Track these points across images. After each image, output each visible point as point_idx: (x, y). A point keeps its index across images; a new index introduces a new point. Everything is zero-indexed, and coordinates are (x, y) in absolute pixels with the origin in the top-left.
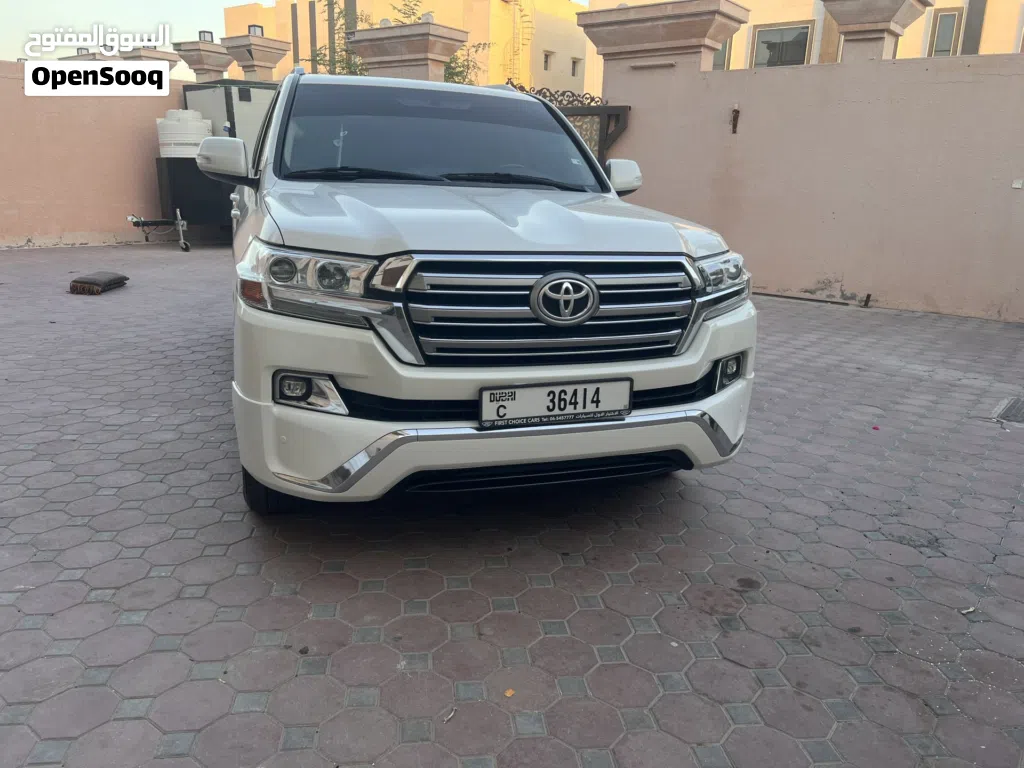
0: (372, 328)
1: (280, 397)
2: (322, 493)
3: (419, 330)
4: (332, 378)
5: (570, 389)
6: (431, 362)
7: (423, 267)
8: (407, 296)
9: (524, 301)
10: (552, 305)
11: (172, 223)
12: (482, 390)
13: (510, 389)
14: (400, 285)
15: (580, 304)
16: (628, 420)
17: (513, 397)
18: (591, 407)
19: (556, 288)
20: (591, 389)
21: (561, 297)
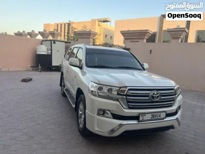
0: (118, 101)
1: (98, 114)
2: (106, 135)
3: (128, 102)
4: (109, 111)
5: (155, 114)
6: (130, 108)
7: (130, 89)
8: (126, 95)
9: (148, 96)
12: (140, 114)
13: (144, 114)
14: (125, 93)
16: (165, 120)
18: (159, 117)
20: (159, 114)
21: (155, 96)
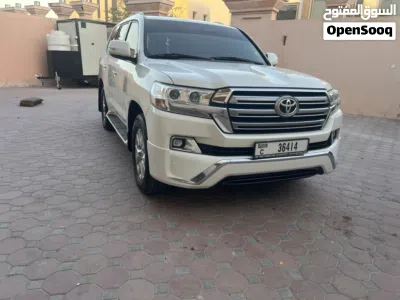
0: (212, 118)
1: (172, 147)
2: (191, 185)
3: (232, 119)
4: (194, 138)
5: (287, 143)
6: (236, 132)
7: (235, 93)
8: (229, 105)
9: (272, 107)
10: (283, 109)
11: (54, 77)
12: (255, 144)
13: (265, 143)
14: (226, 101)
15: (293, 108)
16: (305, 155)
17: (266, 146)
18: (294, 150)
19: (285, 102)
20: (294, 142)
21: (287, 105)
